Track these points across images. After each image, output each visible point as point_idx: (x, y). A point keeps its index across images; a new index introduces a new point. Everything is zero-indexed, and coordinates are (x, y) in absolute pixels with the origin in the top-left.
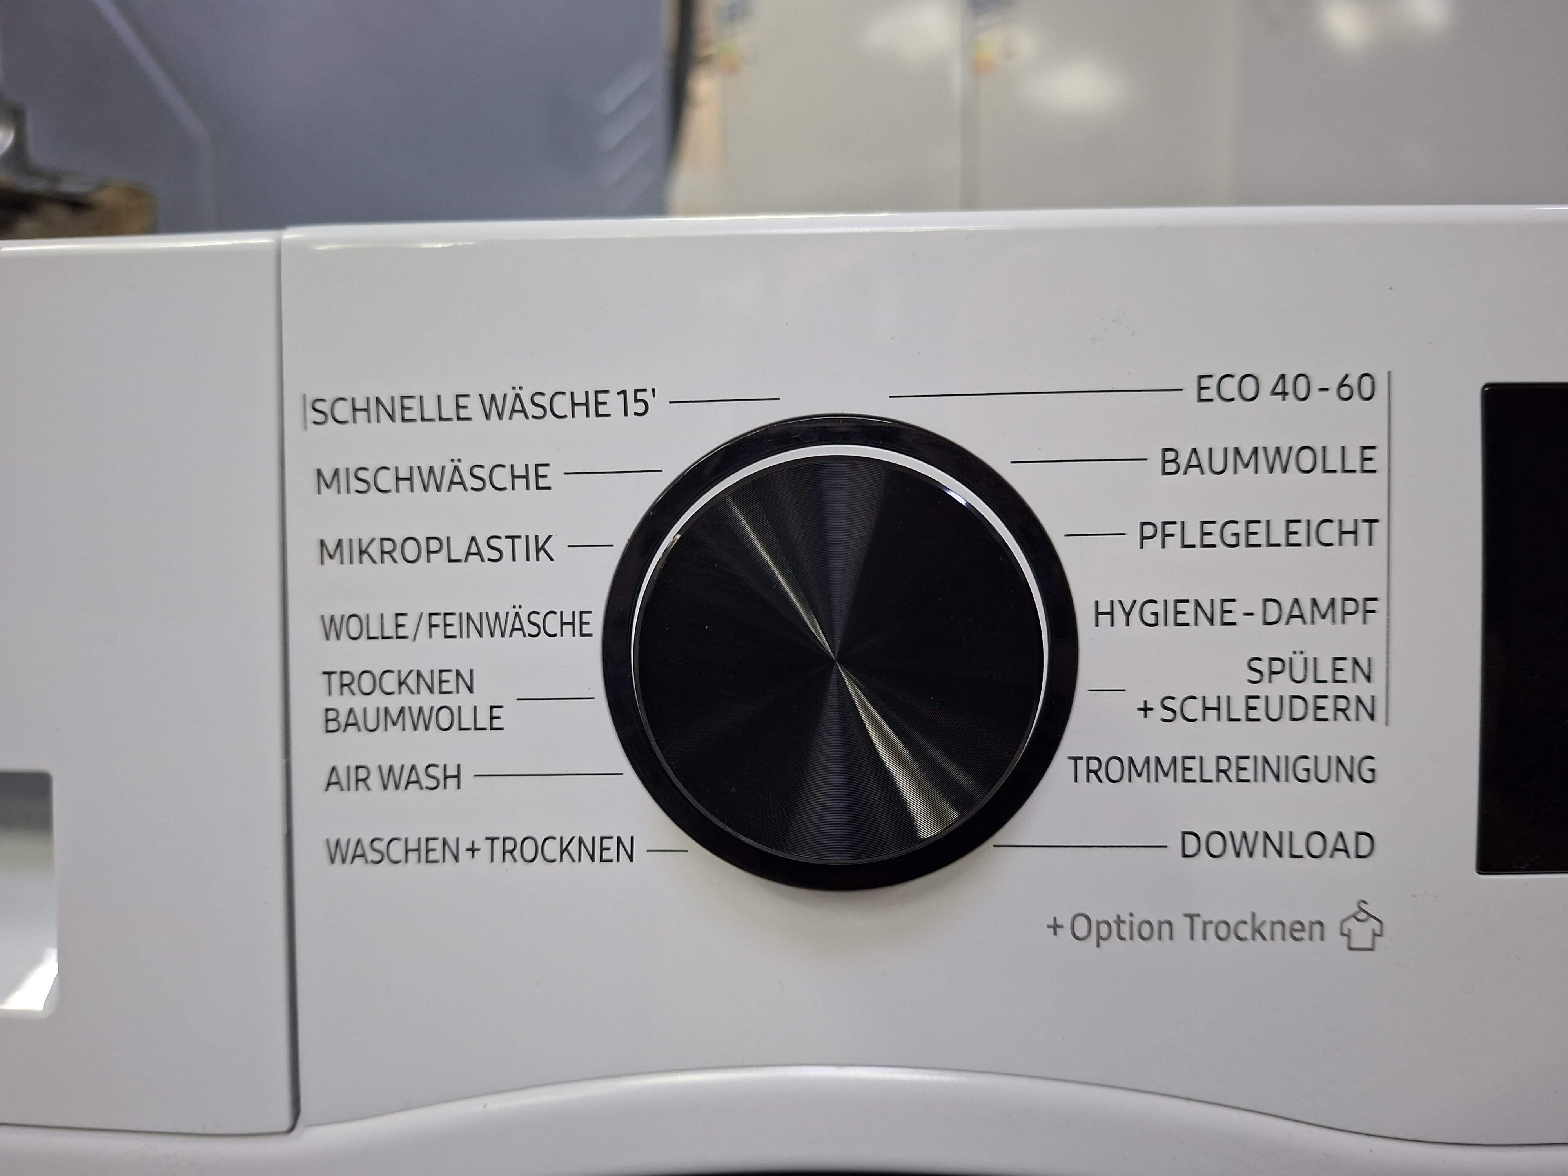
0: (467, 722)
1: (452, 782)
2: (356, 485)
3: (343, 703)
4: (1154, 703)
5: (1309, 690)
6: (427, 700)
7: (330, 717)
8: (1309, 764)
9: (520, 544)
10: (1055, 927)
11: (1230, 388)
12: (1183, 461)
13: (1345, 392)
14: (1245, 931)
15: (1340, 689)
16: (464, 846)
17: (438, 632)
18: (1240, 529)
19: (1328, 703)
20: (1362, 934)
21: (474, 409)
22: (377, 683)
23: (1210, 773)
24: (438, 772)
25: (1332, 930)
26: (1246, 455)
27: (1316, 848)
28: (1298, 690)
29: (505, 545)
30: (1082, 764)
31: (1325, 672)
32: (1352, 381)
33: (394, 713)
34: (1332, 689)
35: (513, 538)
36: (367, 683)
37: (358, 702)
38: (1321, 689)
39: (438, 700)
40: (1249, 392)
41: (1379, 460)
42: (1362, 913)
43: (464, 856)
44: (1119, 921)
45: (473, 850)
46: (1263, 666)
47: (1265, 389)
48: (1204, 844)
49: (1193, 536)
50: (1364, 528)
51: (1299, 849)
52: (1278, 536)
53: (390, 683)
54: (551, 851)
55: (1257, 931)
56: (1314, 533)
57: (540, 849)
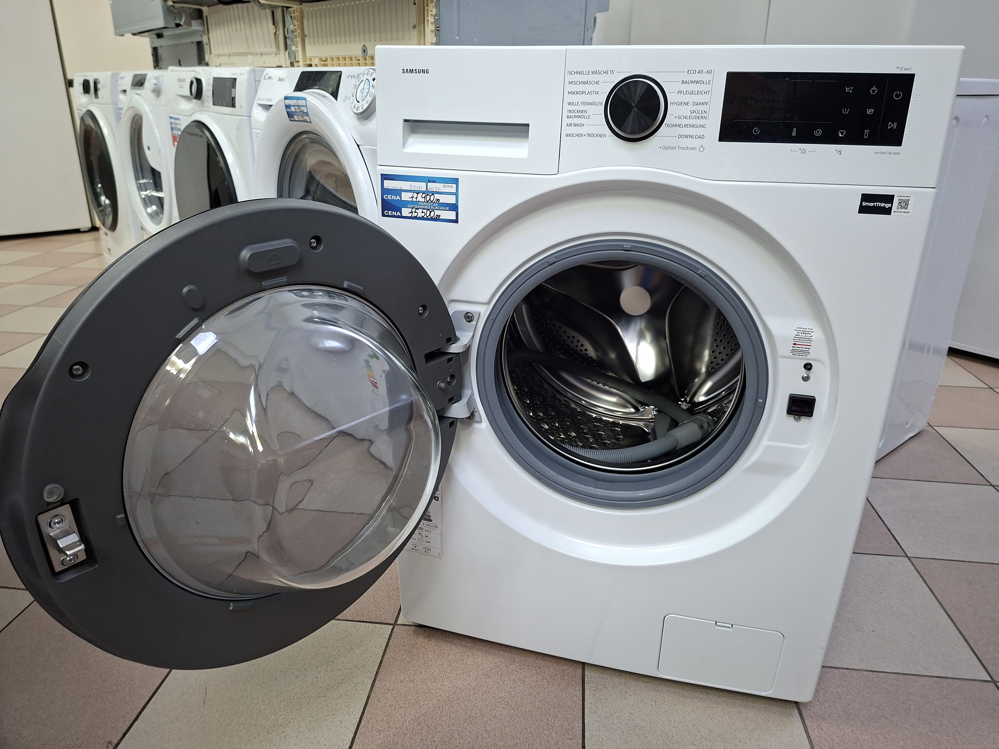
0: (586, 117)
1: (583, 126)
2: (574, 83)
3: (569, 114)
4: (677, 116)
5: (698, 115)
6: (581, 114)
7: (568, 116)
8: (697, 125)
9: (595, 92)
10: (660, 147)
11: (692, 72)
12: (685, 82)
13: (708, 73)
14: (686, 148)
15: (702, 115)
16: (584, 135)
17: (583, 105)
18: (691, 92)
19: (700, 117)
20: (701, 149)
21: (590, 73)
22: (574, 112)
23: (683, 126)
24: (581, 124)
25: (697, 149)
26: (693, 81)
27: (696, 137)
28: (696, 115)
29: (593, 92)
30: (666, 125)
31: (700, 113)
32: (709, 71)
33: (576, 116)
34: (701, 115)
35: (594, 91)
36: (573, 111)
37: (572, 114)
38: (699, 115)
39: (582, 114)
40: (694, 72)
41: (711, 82)
42: (702, 146)
43: (584, 136)
44: (669, 147)
45: (585, 135)
46: (692, 111)
47: (697, 72)
48: (681, 136)
49: (685, 93)
50: (708, 92)
51: (694, 137)
52: (696, 93)
53: (576, 112)
54: (595, 135)
55: (687, 149)
56: (701, 93)
57: (593, 135)
